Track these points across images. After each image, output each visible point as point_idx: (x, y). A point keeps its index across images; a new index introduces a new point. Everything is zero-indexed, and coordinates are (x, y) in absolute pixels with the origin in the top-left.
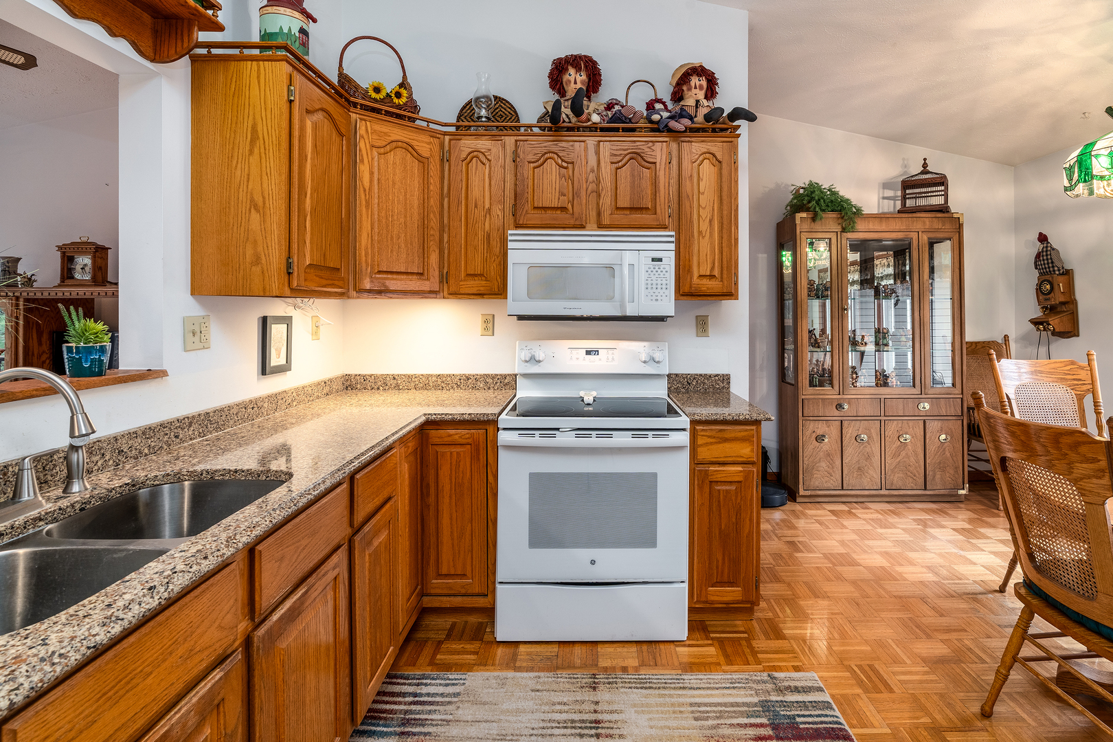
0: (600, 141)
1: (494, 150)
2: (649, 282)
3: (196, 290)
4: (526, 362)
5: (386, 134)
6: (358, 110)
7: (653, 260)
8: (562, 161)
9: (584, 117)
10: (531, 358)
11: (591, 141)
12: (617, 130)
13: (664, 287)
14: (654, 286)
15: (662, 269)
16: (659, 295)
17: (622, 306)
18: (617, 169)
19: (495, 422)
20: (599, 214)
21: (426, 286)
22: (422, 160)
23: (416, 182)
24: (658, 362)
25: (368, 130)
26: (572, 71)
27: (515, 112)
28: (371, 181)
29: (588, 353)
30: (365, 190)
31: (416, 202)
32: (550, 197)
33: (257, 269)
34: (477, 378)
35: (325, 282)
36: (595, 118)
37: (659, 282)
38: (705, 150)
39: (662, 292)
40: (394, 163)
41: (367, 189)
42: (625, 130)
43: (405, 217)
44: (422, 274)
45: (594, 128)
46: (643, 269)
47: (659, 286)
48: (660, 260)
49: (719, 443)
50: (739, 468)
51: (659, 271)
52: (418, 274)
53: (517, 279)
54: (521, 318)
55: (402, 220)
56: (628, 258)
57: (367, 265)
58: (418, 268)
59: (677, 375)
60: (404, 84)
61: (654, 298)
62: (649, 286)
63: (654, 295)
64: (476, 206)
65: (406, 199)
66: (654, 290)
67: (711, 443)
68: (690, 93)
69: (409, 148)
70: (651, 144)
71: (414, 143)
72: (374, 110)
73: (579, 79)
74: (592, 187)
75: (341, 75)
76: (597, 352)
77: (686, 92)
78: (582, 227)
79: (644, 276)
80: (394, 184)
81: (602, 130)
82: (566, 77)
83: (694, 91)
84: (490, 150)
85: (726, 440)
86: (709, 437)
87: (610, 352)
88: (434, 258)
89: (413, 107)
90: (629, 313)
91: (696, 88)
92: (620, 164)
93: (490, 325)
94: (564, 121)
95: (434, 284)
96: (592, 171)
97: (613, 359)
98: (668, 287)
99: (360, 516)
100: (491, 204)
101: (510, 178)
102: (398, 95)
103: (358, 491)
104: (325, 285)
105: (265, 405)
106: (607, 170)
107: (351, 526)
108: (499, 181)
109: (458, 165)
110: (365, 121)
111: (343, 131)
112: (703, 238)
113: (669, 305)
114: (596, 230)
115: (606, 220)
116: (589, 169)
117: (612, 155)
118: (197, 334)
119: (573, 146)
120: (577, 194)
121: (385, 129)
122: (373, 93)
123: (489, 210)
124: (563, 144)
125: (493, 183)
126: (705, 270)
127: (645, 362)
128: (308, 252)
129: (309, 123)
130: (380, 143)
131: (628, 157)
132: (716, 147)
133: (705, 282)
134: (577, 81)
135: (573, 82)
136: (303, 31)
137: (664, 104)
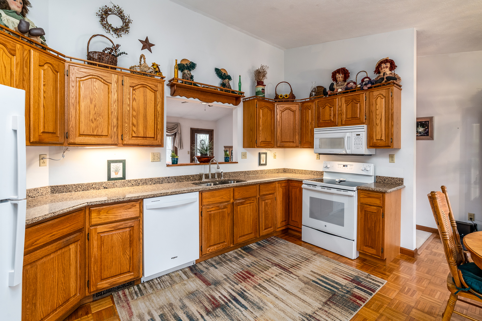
0: (342, 97)
1: (312, 106)
2: (355, 143)
3: (244, 147)
5: (283, 107)
6: (277, 102)
7: (357, 135)
8: (331, 105)
9: (335, 91)
10: (326, 167)
11: (339, 97)
12: (347, 92)
13: (361, 144)
14: (357, 144)
15: (360, 138)
16: (359, 147)
18: (347, 105)
19: (302, 182)
20: (341, 121)
21: (294, 145)
22: (294, 112)
23: (292, 117)
24: (367, 171)
26: (338, 74)
28: (280, 119)
29: (344, 166)
31: (292, 123)
32: (327, 117)
37: (359, 142)
38: (379, 93)
39: (360, 146)
40: (286, 114)
41: (279, 122)
42: (350, 92)
43: (289, 127)
44: (294, 142)
46: (353, 138)
47: (359, 144)
48: (359, 135)
50: (375, 208)
51: (359, 139)
52: (292, 142)
53: (316, 142)
56: (348, 134)
57: (279, 140)
58: (292, 140)
59: (380, 177)
61: (357, 148)
63: (357, 147)
64: (308, 122)
65: (289, 123)
66: (357, 145)
68: (382, 71)
69: (289, 109)
71: (291, 107)
72: (281, 101)
74: (340, 112)
77: (380, 71)
78: (336, 126)
79: (353, 140)
80: (286, 119)
83: (383, 69)
86: (364, 195)
87: (351, 166)
88: (297, 137)
89: (294, 97)
90: (348, 153)
91: (384, 68)
92: (348, 103)
93: (318, 156)
95: (297, 144)
97: (352, 169)
98: (362, 144)
99: (261, 194)
100: (311, 121)
101: (316, 112)
102: (286, 96)
103: (261, 188)
104: (266, 146)
105: (259, 172)
106: (344, 106)
107: (259, 195)
108: (313, 114)
109: (303, 111)
110: (278, 104)
111: (272, 109)
112: (378, 126)
113: (363, 150)
114: (341, 126)
115: (344, 123)
116: (339, 106)
117: (345, 101)
118: (244, 156)
119: (333, 100)
120: (335, 115)
121: (283, 105)
122: (280, 98)
123: (311, 123)
124: (331, 100)
125: (312, 114)
126: (379, 137)
127: (362, 170)
128: (261, 138)
129: (261, 111)
130: (282, 109)
131: (351, 101)
132: (383, 91)
133: (379, 142)
134: (340, 77)
135: (338, 78)
136: (263, 89)
137: (369, 78)
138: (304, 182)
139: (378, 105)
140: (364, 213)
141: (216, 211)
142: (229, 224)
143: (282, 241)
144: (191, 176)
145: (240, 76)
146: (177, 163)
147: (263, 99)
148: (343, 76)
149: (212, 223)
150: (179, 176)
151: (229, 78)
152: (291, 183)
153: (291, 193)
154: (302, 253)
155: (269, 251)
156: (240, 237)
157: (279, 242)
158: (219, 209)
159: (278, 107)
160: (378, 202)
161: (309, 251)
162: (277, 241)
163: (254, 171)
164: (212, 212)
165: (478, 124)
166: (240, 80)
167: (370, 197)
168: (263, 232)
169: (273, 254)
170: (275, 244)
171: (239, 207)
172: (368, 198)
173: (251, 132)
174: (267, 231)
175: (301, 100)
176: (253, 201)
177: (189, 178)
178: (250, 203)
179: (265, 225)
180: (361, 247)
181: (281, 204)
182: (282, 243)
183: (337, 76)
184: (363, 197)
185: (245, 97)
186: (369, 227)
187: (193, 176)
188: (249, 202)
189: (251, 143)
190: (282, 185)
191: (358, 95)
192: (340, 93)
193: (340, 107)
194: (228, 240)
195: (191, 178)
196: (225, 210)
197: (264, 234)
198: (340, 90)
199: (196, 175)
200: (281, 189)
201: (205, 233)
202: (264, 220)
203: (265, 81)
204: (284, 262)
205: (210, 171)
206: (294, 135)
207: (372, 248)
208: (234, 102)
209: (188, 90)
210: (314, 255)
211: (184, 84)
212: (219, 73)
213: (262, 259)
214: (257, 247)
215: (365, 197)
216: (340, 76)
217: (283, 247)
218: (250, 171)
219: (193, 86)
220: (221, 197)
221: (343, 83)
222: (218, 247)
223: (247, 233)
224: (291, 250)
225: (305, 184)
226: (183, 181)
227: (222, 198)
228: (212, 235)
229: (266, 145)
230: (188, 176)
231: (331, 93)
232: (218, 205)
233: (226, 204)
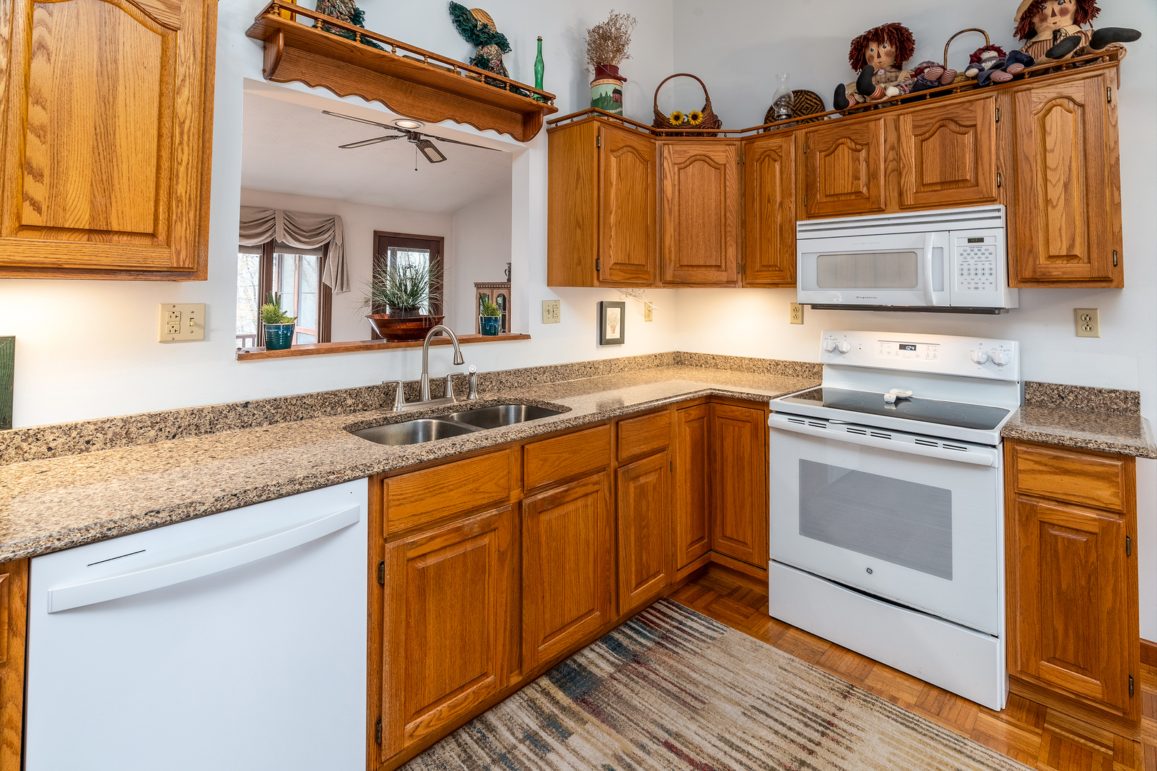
0: (900, 115)
1: (785, 146)
2: (965, 267)
3: (552, 282)
4: (828, 352)
5: (685, 151)
6: (664, 137)
7: (970, 241)
8: (856, 143)
9: (876, 94)
10: (835, 348)
11: (890, 116)
12: (922, 97)
13: (987, 272)
14: (973, 272)
15: (983, 251)
16: (980, 282)
17: (926, 295)
18: (923, 141)
20: (901, 194)
21: (723, 276)
22: (719, 168)
23: (713, 186)
24: (999, 365)
25: (672, 153)
26: (873, 46)
27: (820, 101)
28: (673, 192)
29: (902, 347)
30: (668, 201)
31: (713, 204)
32: (843, 184)
34: (787, 365)
37: (980, 266)
38: (1054, 95)
39: (983, 278)
40: (693, 174)
41: (670, 200)
43: (703, 218)
44: (720, 266)
46: (956, 252)
47: (980, 272)
48: (981, 240)
50: (1092, 514)
51: (979, 253)
53: (806, 268)
54: (815, 306)
55: (700, 221)
56: (935, 239)
58: (716, 260)
59: (1040, 384)
60: (704, 107)
61: (973, 285)
62: (965, 272)
63: (972, 282)
64: (769, 202)
65: (704, 204)
66: (973, 276)
68: (1045, 24)
69: (706, 159)
71: (711, 154)
72: (677, 134)
74: (892, 165)
75: (656, 113)
76: (913, 347)
77: (1038, 26)
79: (956, 260)
80: (693, 191)
83: (1051, 20)
84: (782, 146)
86: (1036, 463)
89: (714, 121)
90: (935, 303)
91: (1054, 14)
93: (799, 314)
95: (732, 273)
97: (935, 356)
98: (993, 272)
99: (624, 454)
100: (783, 198)
101: (801, 170)
102: (695, 117)
103: (623, 434)
104: (629, 279)
105: (601, 367)
106: (910, 145)
107: (617, 459)
108: (791, 174)
109: (753, 165)
110: (668, 144)
111: (647, 157)
112: (1054, 207)
113: (997, 293)
114: (897, 212)
115: (910, 200)
116: (888, 147)
117: (915, 127)
118: (550, 313)
119: (867, 126)
120: (873, 176)
121: (684, 148)
122: (674, 122)
123: (781, 204)
124: (856, 127)
125: (784, 177)
126: (1059, 247)
127: (979, 363)
128: (612, 255)
129: (613, 160)
130: (680, 160)
131: (937, 125)
132: (1076, 87)
133: (1059, 263)
134: (881, 54)
135: (876, 56)
136: (616, 92)
137: (998, 50)
138: (775, 404)
139: (1053, 134)
140: (1036, 531)
141: (449, 554)
142: (504, 595)
143: (697, 624)
144: (350, 393)
145: (540, 40)
146: (287, 344)
147: (622, 123)
148: (894, 50)
149: (431, 606)
150: (292, 398)
151: (503, 45)
152: (718, 407)
153: (718, 442)
154: (795, 687)
155: (664, 684)
156: (548, 638)
157: (691, 628)
158: (459, 542)
159: (666, 154)
160: (1105, 493)
161: (817, 674)
162: (681, 623)
163: (584, 365)
164: (431, 561)
166: (540, 52)
167: (1066, 472)
168: (634, 597)
169: (685, 703)
170: (676, 644)
171: (544, 518)
172: (1055, 473)
173: (579, 231)
174: (643, 591)
175: (743, 131)
176: (596, 487)
177: (341, 403)
178: (586, 495)
179: (637, 571)
180: (1028, 660)
181: (688, 481)
182: (701, 633)
183: (868, 53)
184: (1033, 471)
185: (555, 110)
186: (1064, 587)
187: (355, 393)
188: (582, 491)
189: (579, 268)
190: (690, 414)
191: (967, 104)
192: (893, 102)
193: (893, 148)
194: (499, 662)
195: (350, 402)
196: (486, 540)
197: (635, 604)
198: (892, 91)
199: (370, 389)
200: (688, 429)
201: (394, 661)
202: (633, 552)
203: (624, 68)
204: (738, 749)
205: (425, 370)
206: (722, 247)
207: (1083, 670)
208: (519, 130)
209: (342, 63)
210: (845, 697)
211: (319, 31)
212: (464, 20)
213: (645, 741)
214: (612, 663)
215: (1041, 472)
216: (882, 51)
217: (713, 654)
218: (572, 365)
219: (358, 44)
220: (471, 486)
221: (893, 74)
222: (455, 706)
223: (574, 614)
224: (744, 669)
225: (778, 412)
226: (311, 417)
227: (476, 491)
228: (430, 661)
229: (629, 276)
230: (335, 394)
231: (858, 103)
232: (458, 524)
233: (494, 512)
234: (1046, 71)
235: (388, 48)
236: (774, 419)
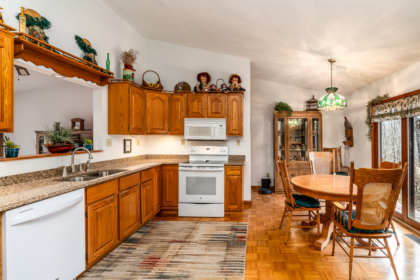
0: (208, 96)
1: (181, 98)
2: (219, 131)
3: (109, 133)
4: (191, 151)
5: (153, 95)
6: (147, 90)
7: (220, 126)
8: (198, 100)
9: (203, 90)
11: (206, 95)
12: (212, 93)
13: (223, 132)
14: (220, 132)
17: (212, 138)
18: (212, 103)
19: (177, 165)
20: (207, 114)
21: (164, 132)
22: (163, 101)
23: (162, 106)
24: (225, 152)
25: (149, 95)
26: (202, 77)
27: (190, 86)
28: (150, 107)
29: (207, 149)
30: (148, 109)
31: (162, 111)
32: (195, 110)
33: (122, 129)
34: (180, 156)
35: (137, 131)
36: (206, 90)
37: (222, 131)
38: (234, 98)
39: (222, 134)
40: (156, 102)
41: (149, 109)
42: (214, 93)
43: (159, 115)
44: (163, 129)
45: (206, 92)
46: (218, 128)
47: (222, 132)
48: (222, 126)
49: (232, 170)
50: (237, 177)
51: (222, 129)
52: (162, 129)
53: (186, 130)
54: (188, 140)
55: (158, 116)
56: (214, 125)
57: (149, 127)
58: (162, 127)
59: (231, 155)
60: (159, 82)
61: (220, 135)
62: (219, 132)
64: (177, 112)
65: (159, 111)
66: (220, 133)
67: (230, 171)
68: (233, 82)
69: (159, 98)
70: (220, 96)
71: (161, 97)
72: (151, 89)
73: (204, 79)
74: (206, 107)
75: (143, 81)
76: (209, 149)
78: (203, 117)
79: (218, 130)
80: (156, 107)
81: (209, 93)
82: (201, 78)
84: (180, 98)
85: (234, 170)
86: (229, 169)
87: (213, 149)
88: (166, 125)
89: (161, 87)
90: (214, 139)
92: (213, 101)
93: (183, 142)
94: (199, 91)
95: (167, 131)
96: (206, 103)
97: (213, 151)
99: (142, 181)
100: (181, 111)
101: (185, 105)
102: (156, 85)
103: (142, 175)
105: (125, 160)
106: (209, 103)
107: (141, 182)
108: (183, 106)
109: (173, 102)
110: (148, 92)
111: (142, 96)
112: (233, 120)
113: (224, 137)
114: (207, 118)
115: (209, 116)
117: (211, 99)
118: (109, 143)
119: (201, 97)
120: (202, 109)
121: (153, 94)
122: (150, 86)
123: (180, 113)
124: (198, 96)
125: (181, 106)
126: (234, 128)
127: (221, 152)
128: (133, 125)
129: (133, 96)
130: (152, 98)
131: (215, 100)
132: (237, 97)
133: (234, 131)
136: (133, 74)
137: (226, 85)
138: (180, 165)
139: (234, 106)
141: (103, 208)
142: (116, 219)
145: (108, 54)
146: (16, 156)
147: (133, 84)
149: (99, 222)
151: (95, 53)
152: (164, 167)
153: (164, 177)
154: (186, 225)
156: (126, 230)
158: (105, 205)
159: (148, 95)
160: (238, 172)
161: (191, 222)
162: (157, 224)
163: (120, 160)
164: (99, 210)
165: (270, 123)
166: (108, 58)
168: (144, 220)
171: (124, 198)
174: (147, 217)
175: (170, 91)
176: (136, 190)
178: (134, 192)
179: (146, 212)
180: (228, 206)
181: (157, 188)
182: (163, 224)
185: (114, 78)
187: (46, 172)
188: (133, 191)
190: (157, 170)
194: (115, 237)
195: (44, 175)
196: (111, 204)
199: (51, 170)
200: (157, 174)
201: (91, 237)
202: (145, 207)
203: (134, 66)
205: (73, 162)
206: (164, 124)
207: (235, 204)
208: (99, 82)
210: (197, 223)
211: (38, 46)
212: (82, 43)
213: (155, 243)
214: (141, 235)
220: (108, 190)
222: (105, 249)
223: (132, 223)
227: (109, 191)
228: (99, 237)
230: (39, 172)
232: (105, 200)
233: (113, 197)
234: (233, 93)
235: (62, 54)
236: (180, 168)
